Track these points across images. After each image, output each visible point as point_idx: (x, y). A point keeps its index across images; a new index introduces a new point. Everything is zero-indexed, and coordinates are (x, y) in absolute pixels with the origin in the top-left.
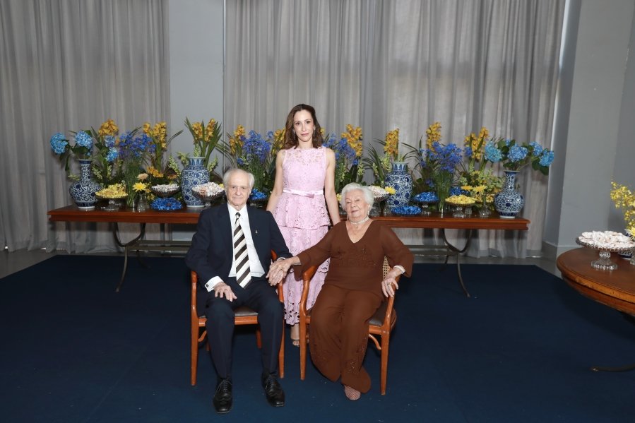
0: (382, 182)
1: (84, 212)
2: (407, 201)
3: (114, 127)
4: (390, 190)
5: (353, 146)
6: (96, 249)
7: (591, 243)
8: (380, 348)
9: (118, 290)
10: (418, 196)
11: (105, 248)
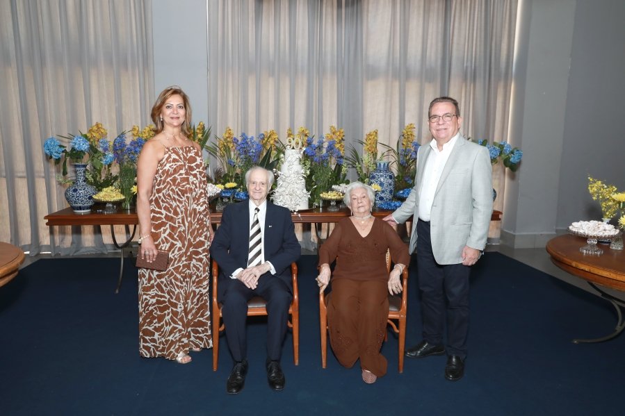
0: (367, 180)
1: (80, 215)
2: (391, 197)
3: (103, 131)
4: (376, 187)
5: (338, 146)
6: (81, 251)
7: (581, 231)
8: (397, 331)
9: (117, 292)
10: (401, 192)
11: (92, 249)
